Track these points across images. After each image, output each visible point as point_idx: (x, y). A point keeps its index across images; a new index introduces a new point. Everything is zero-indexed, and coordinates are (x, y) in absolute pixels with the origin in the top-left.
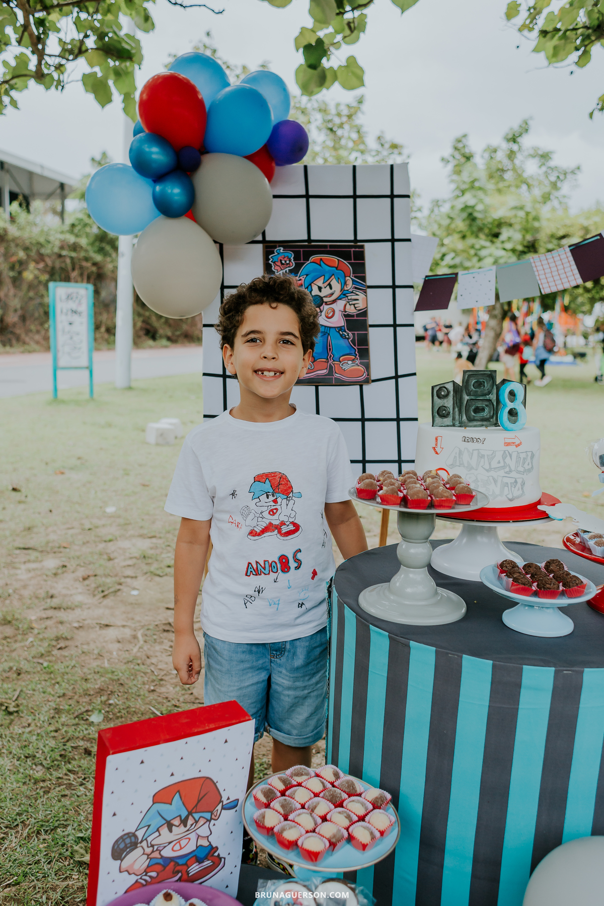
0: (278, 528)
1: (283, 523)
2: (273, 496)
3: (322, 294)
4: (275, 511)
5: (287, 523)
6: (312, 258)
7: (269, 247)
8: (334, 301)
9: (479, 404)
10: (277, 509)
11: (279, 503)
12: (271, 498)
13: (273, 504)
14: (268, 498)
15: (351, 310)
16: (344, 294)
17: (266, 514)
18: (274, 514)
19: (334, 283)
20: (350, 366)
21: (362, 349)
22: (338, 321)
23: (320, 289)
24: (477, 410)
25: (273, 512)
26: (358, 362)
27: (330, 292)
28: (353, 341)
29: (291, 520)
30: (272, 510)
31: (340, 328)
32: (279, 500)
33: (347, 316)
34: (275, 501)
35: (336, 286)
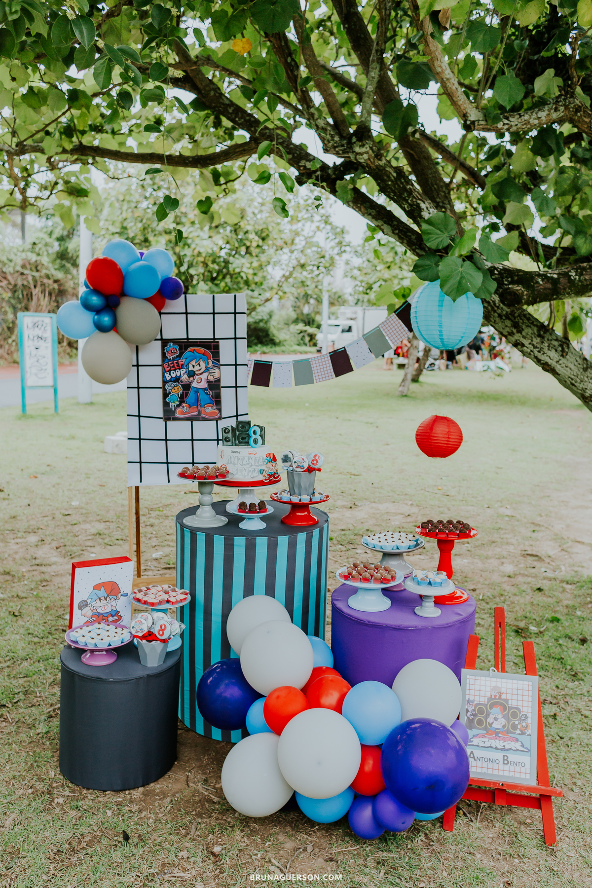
3: (194, 370)
6: (189, 349)
7: (165, 342)
8: (201, 374)
9: (244, 436)
15: (211, 378)
16: (207, 369)
19: (202, 363)
20: (210, 409)
21: (217, 401)
22: (204, 385)
23: (194, 366)
24: (243, 438)
26: (214, 408)
27: (199, 368)
28: (212, 396)
31: (205, 389)
33: (209, 382)
35: (203, 365)
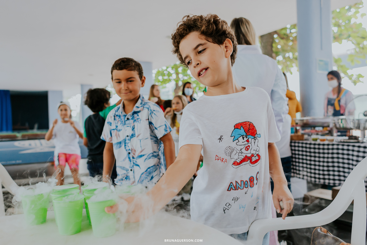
0: (250, 158)
1: (253, 155)
2: (246, 138)
4: (248, 147)
5: (255, 155)
10: (249, 146)
11: (250, 142)
12: (245, 139)
13: (246, 143)
14: (243, 139)
17: (243, 150)
18: (248, 149)
25: (247, 148)
29: (257, 153)
30: (247, 147)
32: (250, 140)
34: (248, 141)
